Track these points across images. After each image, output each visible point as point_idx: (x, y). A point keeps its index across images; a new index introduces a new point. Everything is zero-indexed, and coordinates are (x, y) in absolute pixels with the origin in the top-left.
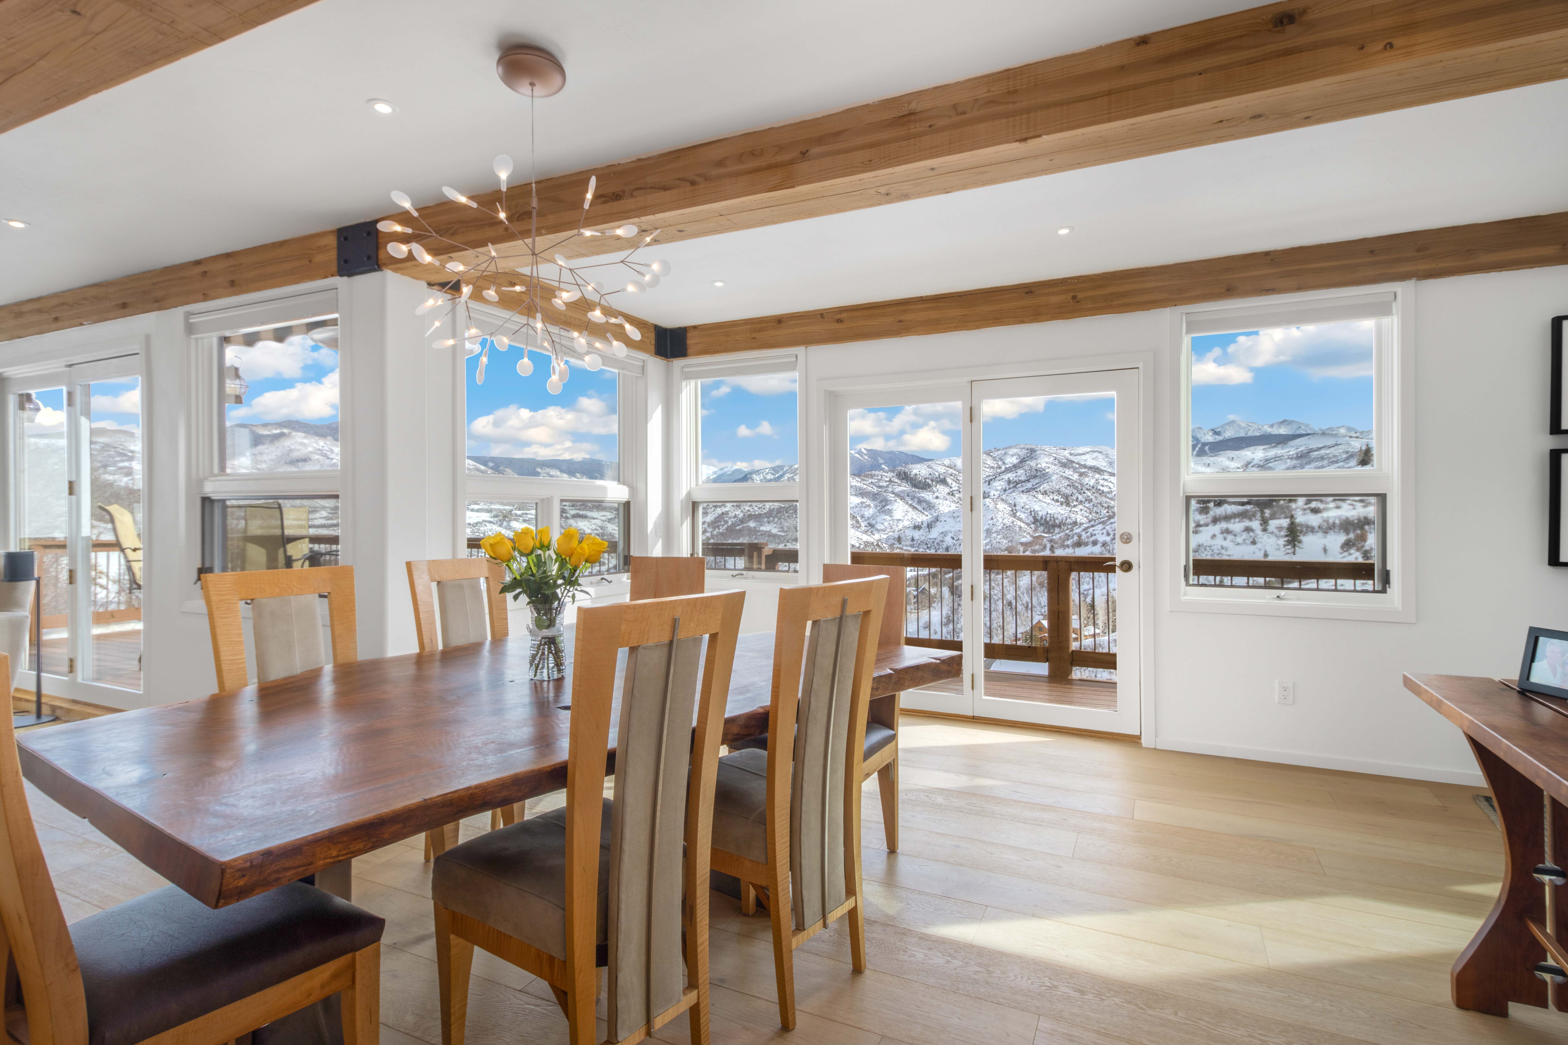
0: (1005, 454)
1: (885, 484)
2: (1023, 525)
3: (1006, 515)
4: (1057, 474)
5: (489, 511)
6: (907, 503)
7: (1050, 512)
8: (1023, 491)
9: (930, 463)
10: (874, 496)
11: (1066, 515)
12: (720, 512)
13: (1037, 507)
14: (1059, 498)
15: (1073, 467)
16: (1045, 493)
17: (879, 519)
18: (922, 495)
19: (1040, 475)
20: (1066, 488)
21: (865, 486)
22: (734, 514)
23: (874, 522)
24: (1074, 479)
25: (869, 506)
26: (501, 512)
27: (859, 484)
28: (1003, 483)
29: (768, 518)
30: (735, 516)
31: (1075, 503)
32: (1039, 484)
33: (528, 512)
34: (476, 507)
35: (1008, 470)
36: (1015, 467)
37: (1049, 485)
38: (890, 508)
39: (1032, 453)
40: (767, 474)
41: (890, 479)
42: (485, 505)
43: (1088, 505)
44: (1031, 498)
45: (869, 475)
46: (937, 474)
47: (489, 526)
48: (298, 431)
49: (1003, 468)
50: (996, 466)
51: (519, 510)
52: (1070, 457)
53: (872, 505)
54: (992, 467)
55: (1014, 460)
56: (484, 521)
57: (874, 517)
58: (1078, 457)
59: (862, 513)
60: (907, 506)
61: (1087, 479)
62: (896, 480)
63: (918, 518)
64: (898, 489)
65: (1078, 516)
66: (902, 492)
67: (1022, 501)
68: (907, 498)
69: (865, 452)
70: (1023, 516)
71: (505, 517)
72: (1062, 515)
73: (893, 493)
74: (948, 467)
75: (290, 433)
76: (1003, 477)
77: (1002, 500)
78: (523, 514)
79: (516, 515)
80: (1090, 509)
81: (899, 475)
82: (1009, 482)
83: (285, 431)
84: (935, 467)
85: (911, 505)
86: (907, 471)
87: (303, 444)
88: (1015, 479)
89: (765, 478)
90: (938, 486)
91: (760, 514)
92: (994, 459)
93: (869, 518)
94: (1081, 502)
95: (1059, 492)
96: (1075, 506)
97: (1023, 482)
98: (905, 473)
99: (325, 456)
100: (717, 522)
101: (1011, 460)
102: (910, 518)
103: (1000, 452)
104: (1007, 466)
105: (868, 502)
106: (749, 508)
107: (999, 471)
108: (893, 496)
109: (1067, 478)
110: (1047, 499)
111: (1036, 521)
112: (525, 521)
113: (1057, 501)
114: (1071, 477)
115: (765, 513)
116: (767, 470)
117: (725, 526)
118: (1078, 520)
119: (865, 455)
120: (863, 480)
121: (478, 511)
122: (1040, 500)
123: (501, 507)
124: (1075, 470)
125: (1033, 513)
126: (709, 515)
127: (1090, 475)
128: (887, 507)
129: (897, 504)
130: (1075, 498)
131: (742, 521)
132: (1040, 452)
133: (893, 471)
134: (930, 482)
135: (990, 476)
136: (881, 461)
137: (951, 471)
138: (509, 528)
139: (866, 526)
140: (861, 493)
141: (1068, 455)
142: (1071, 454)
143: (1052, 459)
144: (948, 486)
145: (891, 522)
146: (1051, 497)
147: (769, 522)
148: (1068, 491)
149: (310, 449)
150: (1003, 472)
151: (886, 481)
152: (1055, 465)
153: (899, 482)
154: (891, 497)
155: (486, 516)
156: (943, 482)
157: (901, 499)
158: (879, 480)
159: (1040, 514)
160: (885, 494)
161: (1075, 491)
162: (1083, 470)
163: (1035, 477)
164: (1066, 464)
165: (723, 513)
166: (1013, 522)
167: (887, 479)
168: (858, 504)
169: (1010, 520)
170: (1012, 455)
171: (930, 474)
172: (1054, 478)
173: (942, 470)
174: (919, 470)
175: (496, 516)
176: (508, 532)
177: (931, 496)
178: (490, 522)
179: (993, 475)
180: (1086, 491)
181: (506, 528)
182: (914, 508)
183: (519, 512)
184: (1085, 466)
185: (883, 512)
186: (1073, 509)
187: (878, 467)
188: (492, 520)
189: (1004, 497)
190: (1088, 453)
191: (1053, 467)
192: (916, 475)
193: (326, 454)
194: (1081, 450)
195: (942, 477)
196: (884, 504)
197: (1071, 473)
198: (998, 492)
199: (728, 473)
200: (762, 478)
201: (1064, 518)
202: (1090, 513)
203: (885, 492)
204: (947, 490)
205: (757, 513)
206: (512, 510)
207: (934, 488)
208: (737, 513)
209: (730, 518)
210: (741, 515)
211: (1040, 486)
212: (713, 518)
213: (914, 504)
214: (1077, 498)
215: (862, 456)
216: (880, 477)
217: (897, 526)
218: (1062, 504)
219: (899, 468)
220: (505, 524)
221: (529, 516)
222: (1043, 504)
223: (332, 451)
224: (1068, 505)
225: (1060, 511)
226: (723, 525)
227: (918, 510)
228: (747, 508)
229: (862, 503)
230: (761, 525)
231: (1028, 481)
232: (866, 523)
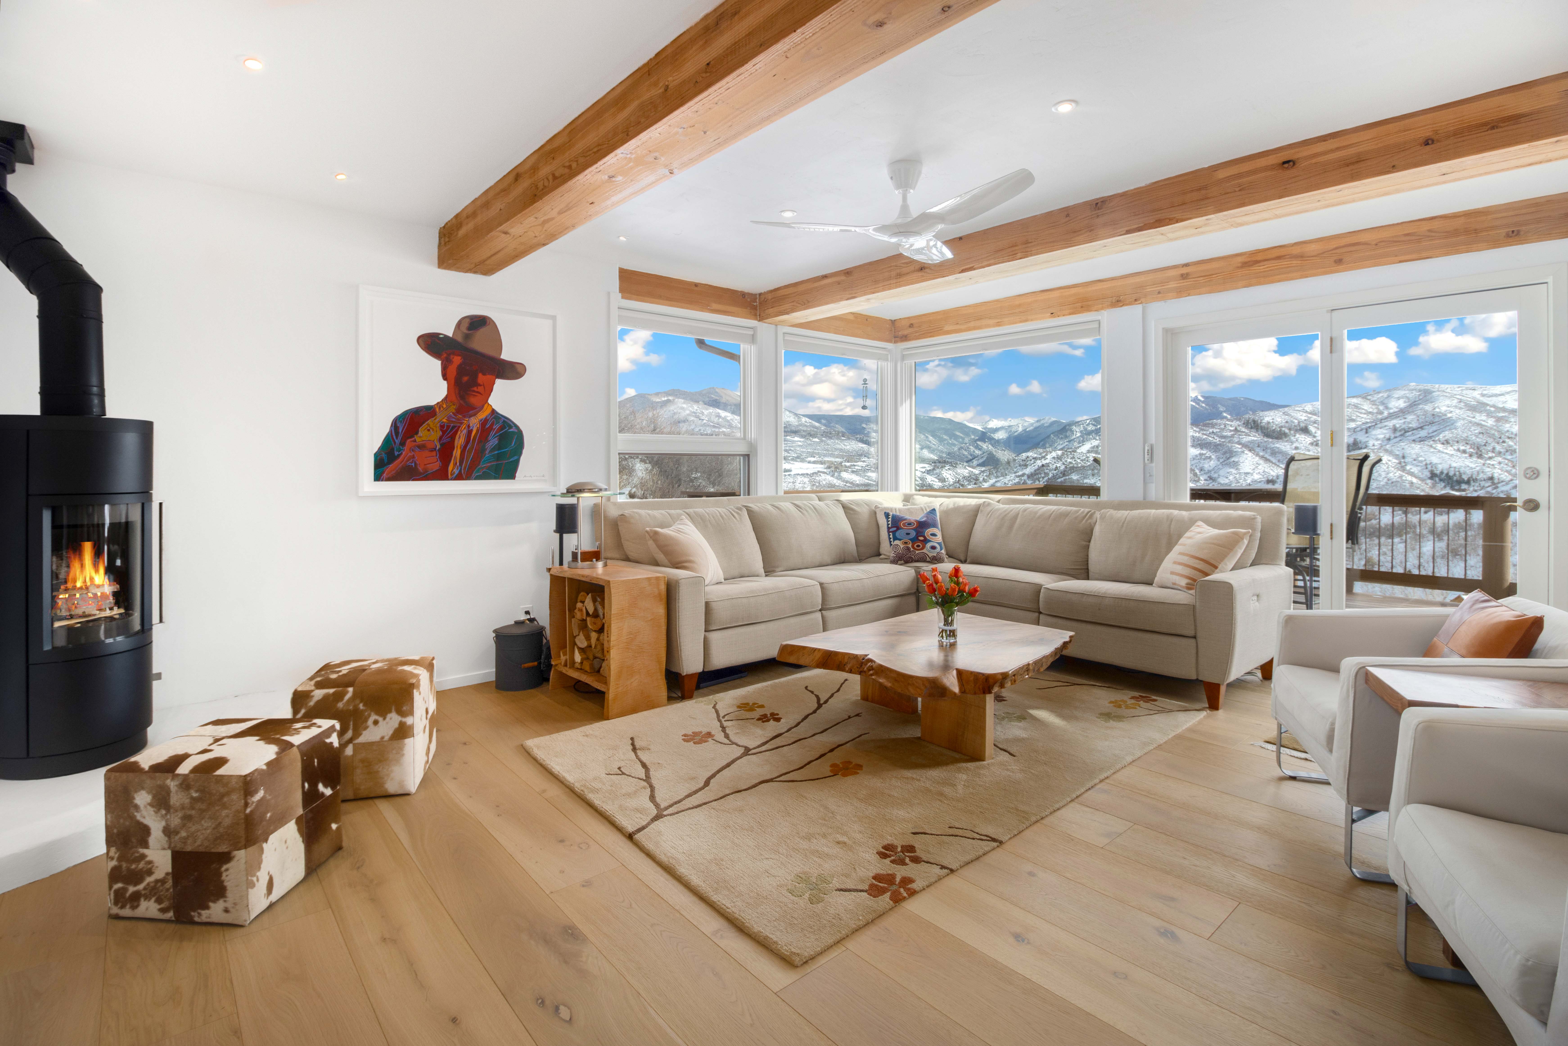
0: (1389, 396)
1: (1229, 434)
2: (1414, 480)
3: (1391, 468)
4: (1464, 419)
5: (822, 463)
6: (1257, 455)
7: (1454, 465)
8: (1414, 441)
9: (1286, 409)
10: (1215, 447)
11: (1478, 468)
12: (1040, 464)
13: (1435, 459)
14: (1468, 448)
15: (1486, 411)
16: (1447, 442)
17: (1222, 472)
18: (1277, 445)
19: (1439, 422)
20: (1477, 436)
21: (1205, 437)
22: (1054, 466)
23: (1216, 475)
24: (1489, 425)
25: (1210, 457)
26: (833, 464)
27: (1197, 435)
28: (1385, 431)
29: (1093, 470)
30: (1056, 468)
31: (1490, 454)
32: (1438, 432)
33: (855, 464)
34: (812, 459)
35: (1391, 416)
36: (1402, 412)
37: (1452, 433)
38: (1236, 460)
39: (1426, 396)
40: (1087, 425)
41: (1236, 429)
42: (819, 457)
43: (1509, 457)
44: (1426, 448)
45: (1209, 424)
46: (1296, 421)
47: (823, 476)
48: (679, 398)
49: (1386, 413)
50: (1375, 411)
51: (848, 462)
52: (1482, 399)
53: (1213, 457)
54: (1370, 413)
55: (1401, 404)
56: (819, 472)
57: (1216, 469)
58: (1494, 398)
59: (1201, 465)
60: (1257, 458)
61: (1507, 425)
62: (1243, 430)
63: (1271, 472)
64: (1245, 439)
65: (1496, 471)
66: (1252, 442)
67: (1413, 452)
68: (1257, 450)
69: (1202, 399)
70: (1415, 470)
71: (836, 468)
72: (1472, 468)
73: (1239, 443)
74: (1310, 413)
75: (673, 400)
76: (1386, 424)
77: (1386, 451)
78: (852, 465)
79: (846, 466)
80: (1512, 462)
81: (1247, 424)
82: (1395, 430)
83: (670, 398)
84: (1292, 414)
85: (1262, 457)
86: (1257, 418)
87: (682, 408)
88: (1403, 426)
89: (1085, 429)
90: (1298, 436)
91: (1084, 467)
92: (1373, 403)
93: (1209, 471)
94: (1500, 453)
95: (1467, 442)
96: (1490, 458)
97: (1414, 430)
98: (1254, 421)
99: (698, 417)
100: (1038, 474)
101: (1397, 404)
102: (1261, 471)
103: (1381, 395)
104: (1391, 411)
105: (1208, 454)
106: (1071, 461)
107: (1380, 417)
108: (1240, 446)
109: (1478, 424)
110: (1450, 450)
111: (1433, 476)
112: (853, 472)
113: (1464, 452)
114: (1483, 423)
115: (1089, 465)
116: (1088, 421)
117: (1046, 478)
118: (1496, 475)
119: (1203, 402)
120: (1202, 430)
121: (814, 462)
122: (1439, 451)
123: (833, 459)
124: (1489, 415)
125: (1429, 467)
126: (1029, 468)
127: (1512, 420)
128: (1233, 459)
129: (1245, 456)
130: (1490, 448)
131: (1064, 474)
132: (1438, 393)
133: (1240, 420)
134: (1287, 431)
135: (1367, 423)
136: (1222, 409)
137: (1314, 418)
138: (839, 478)
139: (1205, 480)
140: (1199, 444)
141: (1478, 397)
142: (1483, 395)
143: (1456, 401)
144: (1310, 435)
145: (1237, 476)
146: (1456, 448)
147: (1093, 475)
148: (1481, 440)
149: (688, 412)
150: (1386, 418)
151: (1231, 431)
152: (1460, 408)
153: (1246, 431)
154: (1237, 447)
155: (820, 467)
156: (1305, 430)
157: (1250, 451)
158: (1223, 429)
159: (1440, 467)
160: (1230, 445)
161: (1490, 440)
162: (1501, 414)
163: (1432, 423)
164: (1478, 407)
165: (1043, 466)
166: (1401, 477)
167: (1232, 429)
168: (1196, 456)
169: (1397, 474)
170: (1399, 398)
171: (1287, 422)
172: (1459, 424)
173: (1303, 417)
174: (1273, 418)
175: (829, 467)
176: (839, 481)
177: (1288, 447)
178: (824, 473)
179: (1371, 422)
180: (1507, 440)
181: (837, 478)
182: (1267, 460)
183: (848, 464)
184: (1504, 410)
185: (1226, 464)
186: (1488, 462)
187: (1219, 415)
188: (825, 470)
189: (1388, 447)
190: (1508, 393)
191: (1458, 411)
192: (1269, 423)
193: (698, 416)
194: (1498, 389)
195: (1302, 425)
196: (1228, 455)
197: (1484, 418)
198: (1379, 442)
199: (1046, 425)
200: (1082, 429)
201: (1475, 473)
202: (1514, 467)
203: (1229, 442)
204: (1309, 440)
205: (1080, 465)
206: (842, 462)
207: (1292, 438)
208: (1058, 465)
209: (1050, 470)
210: (1063, 467)
211: (1438, 435)
212: (1032, 471)
213: (1267, 456)
214: (1494, 448)
215: (1198, 404)
216: (1222, 426)
217: (1245, 480)
218: (1471, 456)
219: (1247, 416)
220: (836, 474)
221: (856, 467)
222: (1444, 455)
223: (703, 413)
224: (1480, 456)
225: (1468, 464)
226: (1043, 478)
227: (1273, 463)
228: (1069, 460)
229: (1201, 454)
230: (1085, 478)
231: (1422, 428)
232: (1206, 477)
